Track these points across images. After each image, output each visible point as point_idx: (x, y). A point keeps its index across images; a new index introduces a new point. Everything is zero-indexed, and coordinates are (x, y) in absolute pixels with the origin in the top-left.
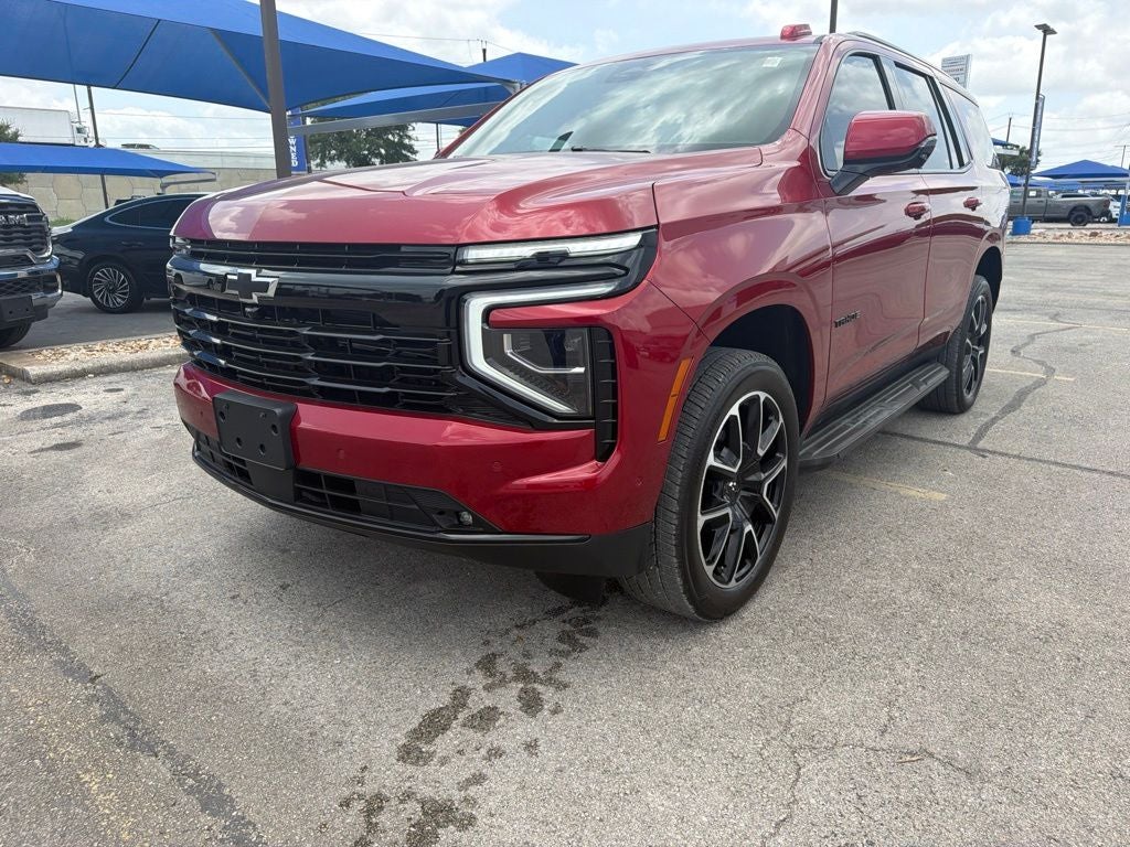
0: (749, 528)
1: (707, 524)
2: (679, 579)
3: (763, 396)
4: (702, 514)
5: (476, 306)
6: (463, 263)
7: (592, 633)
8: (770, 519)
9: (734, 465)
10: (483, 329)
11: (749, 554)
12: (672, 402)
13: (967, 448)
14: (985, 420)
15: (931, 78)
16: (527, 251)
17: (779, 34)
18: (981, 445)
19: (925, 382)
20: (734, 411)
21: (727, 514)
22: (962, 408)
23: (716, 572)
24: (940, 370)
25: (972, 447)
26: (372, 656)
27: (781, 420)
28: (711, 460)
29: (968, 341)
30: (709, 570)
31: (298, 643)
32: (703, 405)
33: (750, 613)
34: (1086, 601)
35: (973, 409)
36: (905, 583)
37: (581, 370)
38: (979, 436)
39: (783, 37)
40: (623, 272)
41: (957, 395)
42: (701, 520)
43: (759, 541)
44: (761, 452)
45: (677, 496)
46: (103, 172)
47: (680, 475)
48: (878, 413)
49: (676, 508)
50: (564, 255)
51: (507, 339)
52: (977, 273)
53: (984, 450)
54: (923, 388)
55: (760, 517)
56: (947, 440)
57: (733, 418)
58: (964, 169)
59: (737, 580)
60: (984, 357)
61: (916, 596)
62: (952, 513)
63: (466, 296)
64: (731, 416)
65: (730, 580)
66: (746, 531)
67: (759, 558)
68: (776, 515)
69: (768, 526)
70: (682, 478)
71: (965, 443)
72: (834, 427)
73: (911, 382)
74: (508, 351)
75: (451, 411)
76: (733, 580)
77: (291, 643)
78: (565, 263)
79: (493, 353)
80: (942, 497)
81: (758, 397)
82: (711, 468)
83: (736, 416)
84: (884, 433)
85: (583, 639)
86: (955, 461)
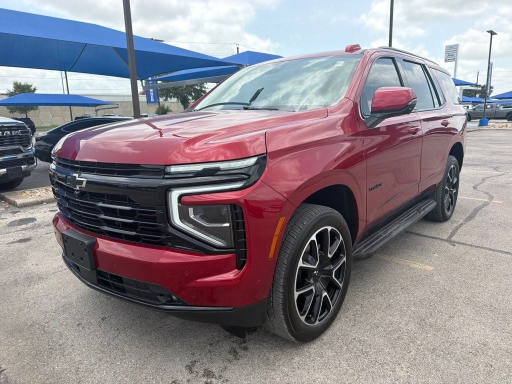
0: (325, 294)
1: (300, 295)
2: (285, 325)
3: (329, 228)
4: (297, 291)
5: (175, 195)
6: (169, 173)
7: (246, 349)
8: (338, 287)
9: (315, 265)
10: (178, 206)
11: (326, 306)
12: (275, 239)
13: (446, 241)
14: (456, 225)
15: (424, 65)
16: (199, 168)
17: (344, 50)
18: (453, 239)
19: (424, 210)
20: (314, 238)
21: (312, 289)
22: (445, 219)
23: (307, 319)
24: (432, 202)
25: (449, 240)
26: (136, 361)
27: (341, 238)
28: (301, 264)
29: (446, 187)
30: (303, 318)
31: (103, 352)
32: (295, 237)
33: (326, 337)
34: (498, 330)
35: (451, 219)
36: (406, 318)
37: (227, 225)
38: (452, 234)
39: (346, 51)
40: (248, 176)
41: (442, 213)
42: (296, 294)
43: (331, 300)
44: (330, 256)
45: (282, 284)
46: (70, 105)
47: (283, 273)
48: (398, 227)
49: (281, 290)
50: (218, 169)
51: (191, 210)
52: (450, 154)
53: (454, 242)
54: (423, 213)
55: (331, 287)
56: (436, 236)
57: (313, 242)
58: (442, 107)
59: (319, 321)
60: (456, 194)
61: (411, 326)
62: (435, 278)
63: (172, 189)
64: (312, 241)
65: (315, 321)
66: (323, 295)
67: (332, 308)
68: (341, 286)
69: (337, 291)
70: (285, 275)
71: (446, 238)
72: (375, 236)
73: (417, 210)
74: (192, 216)
75: (165, 245)
76: (317, 321)
77: (99, 352)
78: (219, 173)
79: (184, 216)
80: (431, 268)
81: (327, 229)
82: (301, 268)
83: (314, 241)
84: (406, 232)
85: (241, 352)
86: (439, 248)
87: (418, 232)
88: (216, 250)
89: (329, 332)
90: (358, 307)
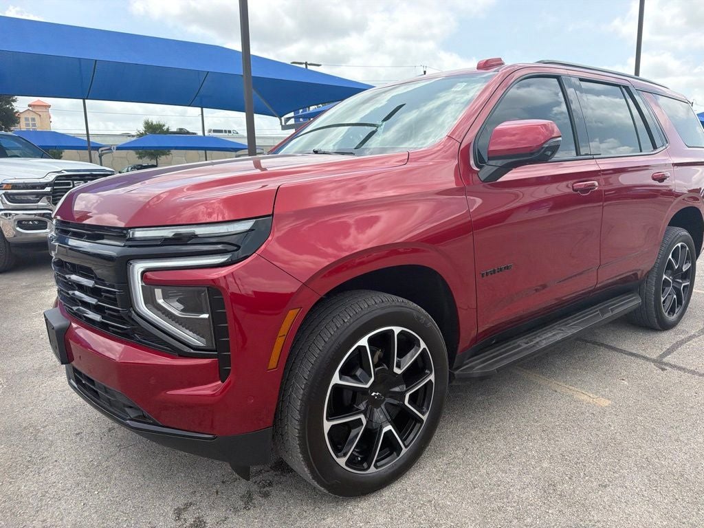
0: (388, 428)
1: (335, 426)
2: (306, 469)
3: (397, 329)
4: (328, 420)
5: (138, 267)
6: (133, 239)
8: (415, 421)
9: (365, 383)
10: (142, 286)
11: (391, 446)
12: (280, 342)
13: (654, 361)
14: (683, 337)
15: (627, 88)
16: (168, 233)
17: (476, 66)
18: (665, 360)
19: (612, 310)
20: (363, 343)
21: (360, 419)
22: (665, 326)
23: (351, 463)
24: (633, 300)
25: (658, 361)
27: (423, 346)
28: (336, 379)
29: (664, 277)
30: (341, 461)
32: (327, 339)
33: (387, 493)
34: (675, 518)
36: (526, 479)
37: (206, 316)
38: (671, 351)
39: (478, 68)
40: (236, 248)
41: (657, 317)
42: (327, 425)
43: (406, 439)
44: (398, 371)
45: (298, 408)
46: (206, 149)
47: (302, 392)
48: (554, 335)
49: (298, 417)
50: (194, 236)
51: (158, 292)
52: (670, 224)
53: (666, 364)
54: (610, 314)
55: (403, 420)
56: (641, 352)
57: (362, 348)
58: (658, 151)
59: (376, 468)
60: (689, 289)
61: (529, 493)
62: (605, 420)
63: (131, 262)
64: (359, 347)
65: (369, 467)
66: (385, 429)
67: (405, 450)
68: (424, 418)
69: (418, 425)
70: (304, 394)
71: (654, 357)
73: (600, 310)
74: (161, 301)
76: (372, 467)
78: (195, 240)
79: (150, 300)
80: (605, 403)
81: (392, 331)
82: (336, 386)
83: (365, 347)
84: (577, 339)
85: (258, 499)
86: (636, 372)
87: (613, 344)
88: (192, 351)
89: (396, 487)
90: (459, 453)
